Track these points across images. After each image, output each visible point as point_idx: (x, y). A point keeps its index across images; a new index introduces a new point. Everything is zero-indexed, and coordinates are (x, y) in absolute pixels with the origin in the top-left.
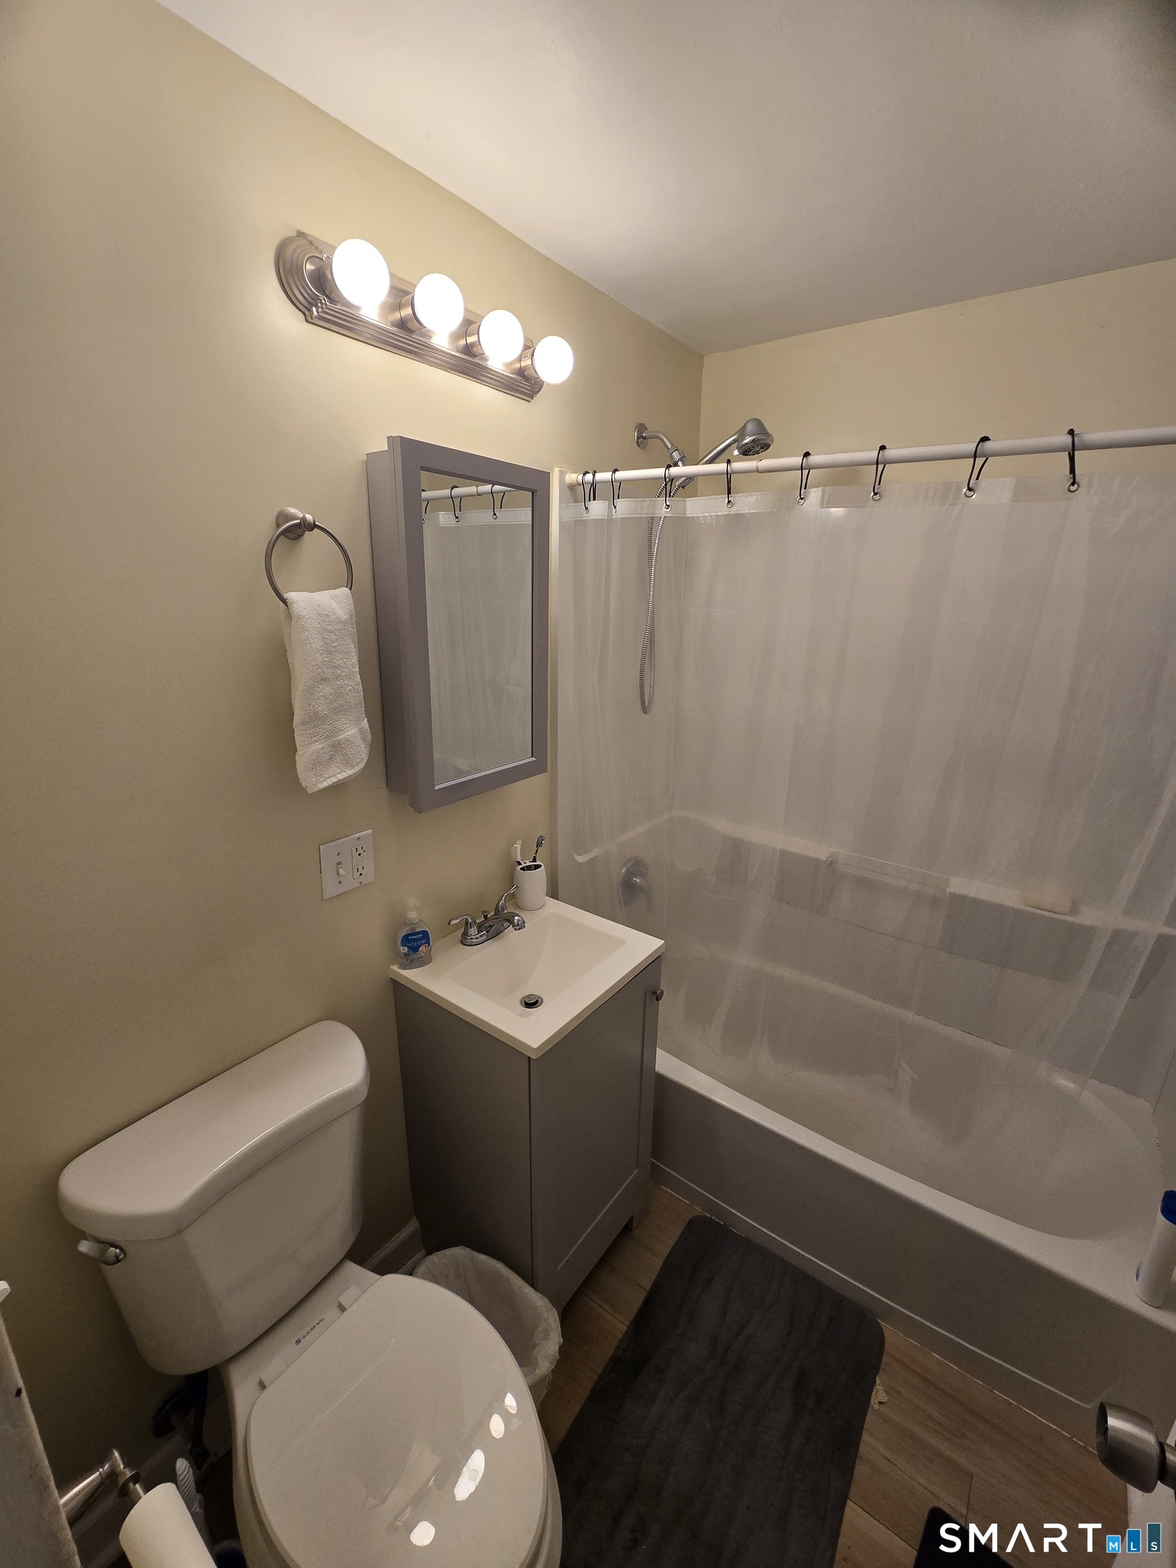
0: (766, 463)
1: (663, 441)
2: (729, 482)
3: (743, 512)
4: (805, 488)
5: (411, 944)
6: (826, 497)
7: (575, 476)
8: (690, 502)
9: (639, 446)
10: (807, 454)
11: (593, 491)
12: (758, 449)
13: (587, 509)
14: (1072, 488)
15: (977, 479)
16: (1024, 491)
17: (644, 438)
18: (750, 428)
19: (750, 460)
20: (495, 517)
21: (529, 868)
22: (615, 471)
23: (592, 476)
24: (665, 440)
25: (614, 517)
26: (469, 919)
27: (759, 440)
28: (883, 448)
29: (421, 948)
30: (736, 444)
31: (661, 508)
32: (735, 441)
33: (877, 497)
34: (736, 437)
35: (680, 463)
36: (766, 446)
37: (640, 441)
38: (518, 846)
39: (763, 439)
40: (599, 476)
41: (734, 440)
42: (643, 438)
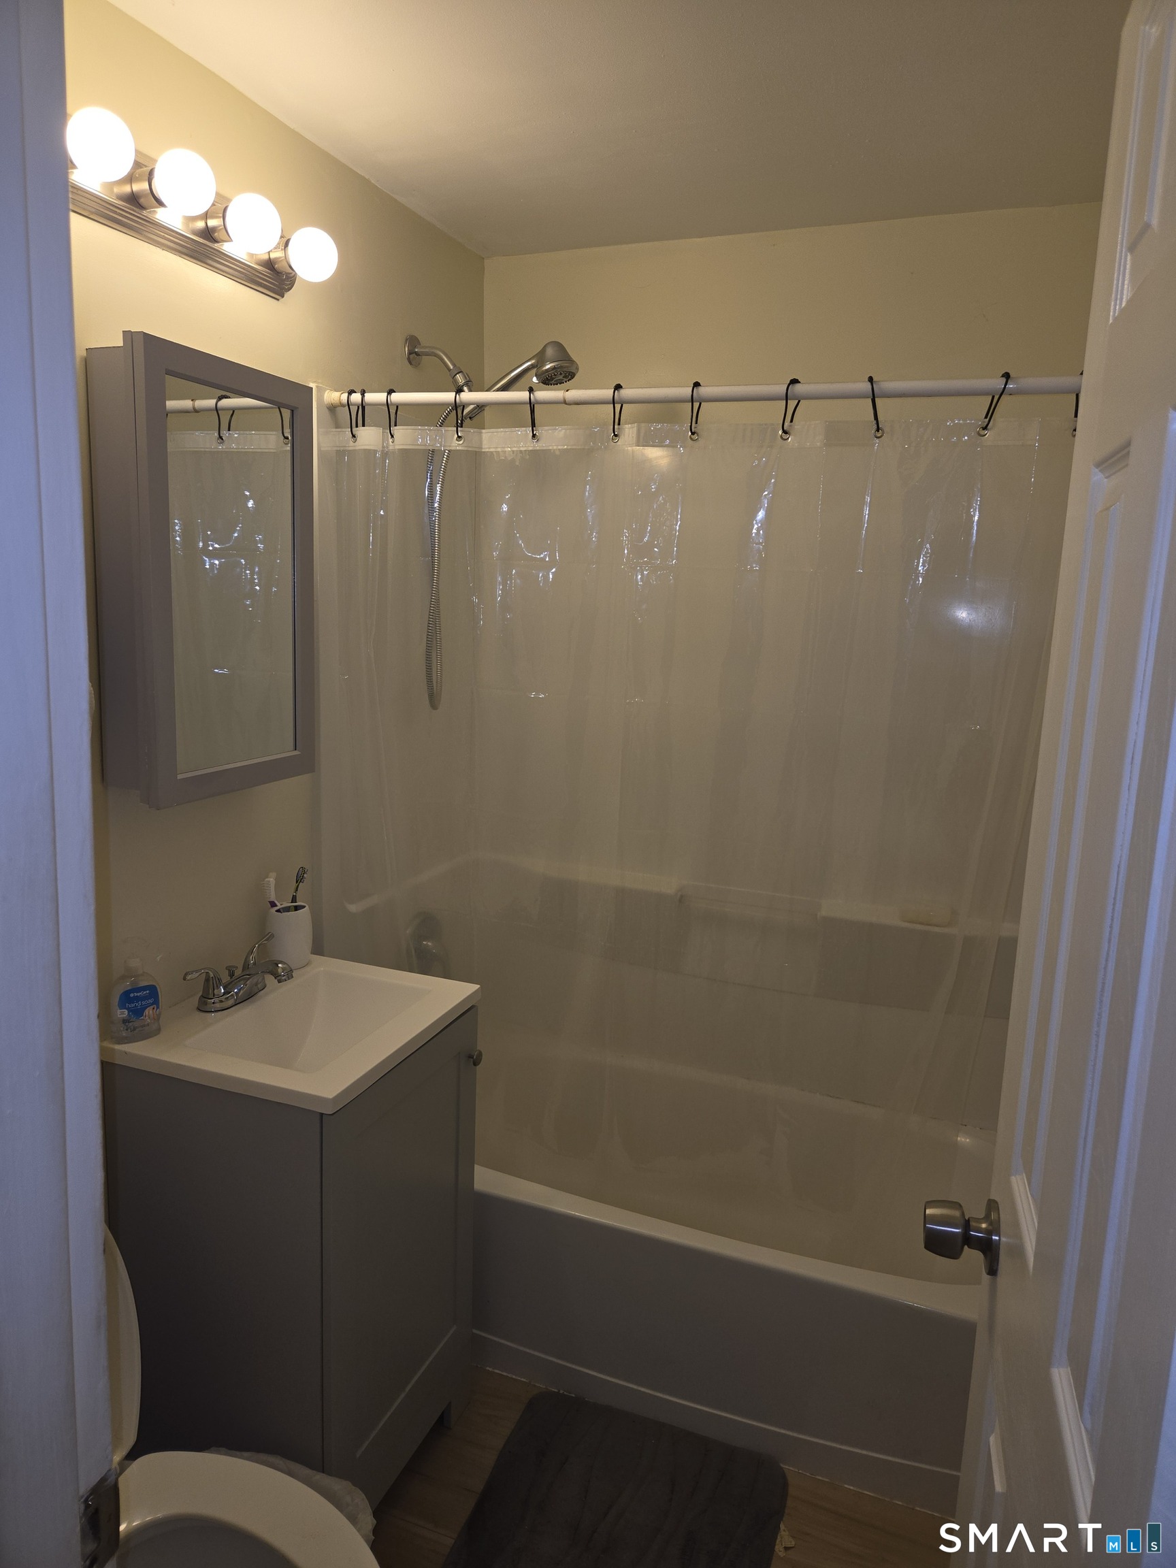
0: (574, 394)
1: (442, 360)
2: (532, 411)
3: (551, 448)
4: (619, 424)
5: (133, 1005)
6: (642, 434)
7: (337, 394)
8: (486, 434)
9: (410, 363)
10: (618, 387)
11: (361, 415)
12: (561, 377)
13: (354, 436)
14: (879, 435)
15: (792, 421)
16: (835, 434)
17: (417, 354)
18: (550, 352)
19: (555, 390)
20: (220, 441)
21: (287, 909)
22: (390, 392)
23: (361, 396)
24: (446, 359)
25: (391, 448)
26: (211, 973)
27: (561, 367)
28: (697, 385)
29: (147, 1012)
30: (534, 371)
31: (450, 440)
32: (532, 367)
33: (695, 437)
34: (533, 361)
35: (465, 388)
36: (570, 376)
37: (412, 356)
38: (271, 880)
39: (567, 367)
40: (370, 397)
41: (532, 365)
42: (415, 354)
